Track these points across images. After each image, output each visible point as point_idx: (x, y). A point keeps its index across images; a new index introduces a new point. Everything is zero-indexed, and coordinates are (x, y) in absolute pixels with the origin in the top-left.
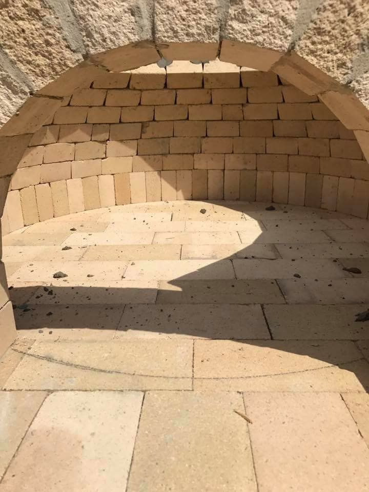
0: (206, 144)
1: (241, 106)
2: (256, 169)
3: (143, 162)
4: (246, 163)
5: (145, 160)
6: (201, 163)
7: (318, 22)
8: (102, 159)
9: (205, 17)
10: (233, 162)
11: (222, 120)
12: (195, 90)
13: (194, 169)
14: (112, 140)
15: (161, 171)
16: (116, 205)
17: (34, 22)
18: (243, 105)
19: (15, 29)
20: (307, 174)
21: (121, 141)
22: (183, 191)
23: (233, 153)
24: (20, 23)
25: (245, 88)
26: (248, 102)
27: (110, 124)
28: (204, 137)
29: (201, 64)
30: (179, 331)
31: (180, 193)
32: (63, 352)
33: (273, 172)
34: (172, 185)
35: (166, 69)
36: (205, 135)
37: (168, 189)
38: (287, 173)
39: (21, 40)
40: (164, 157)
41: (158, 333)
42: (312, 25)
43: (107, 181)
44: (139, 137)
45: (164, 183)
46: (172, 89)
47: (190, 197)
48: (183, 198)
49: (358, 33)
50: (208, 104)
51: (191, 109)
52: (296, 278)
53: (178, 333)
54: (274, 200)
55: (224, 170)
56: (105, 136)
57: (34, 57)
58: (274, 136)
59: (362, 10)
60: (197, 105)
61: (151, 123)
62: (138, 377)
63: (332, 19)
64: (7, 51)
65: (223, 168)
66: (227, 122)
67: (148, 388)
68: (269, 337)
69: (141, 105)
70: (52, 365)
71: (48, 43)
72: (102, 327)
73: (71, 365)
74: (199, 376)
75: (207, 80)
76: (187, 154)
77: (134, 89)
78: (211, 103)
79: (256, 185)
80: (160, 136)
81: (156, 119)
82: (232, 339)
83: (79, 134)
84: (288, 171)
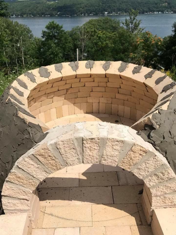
0: (92, 94)
1: (106, 83)
2: (112, 103)
3: (67, 101)
4: (108, 101)
5: (68, 101)
6: (90, 100)
7: (123, 161)
8: (51, 103)
9: (96, 160)
10: (102, 100)
11: (98, 86)
12: (87, 78)
13: (87, 102)
14: (55, 96)
15: (74, 104)
16: (57, 118)
17: (53, 161)
18: (106, 82)
19: (48, 162)
20: (131, 108)
21: (59, 96)
22: (83, 110)
23: (102, 97)
24: (49, 161)
25: (107, 77)
26: (108, 81)
27: (54, 92)
28: (91, 92)
29: (90, 69)
30: (87, 201)
31: (82, 111)
32: (55, 211)
33: (118, 105)
34: (78, 108)
35: (76, 71)
36: (92, 91)
37: (77, 110)
38: (123, 106)
39: (50, 164)
40: (75, 99)
41: (81, 202)
42: (122, 161)
43: (54, 111)
44: (65, 93)
45: (76, 108)
46: (78, 78)
47: (86, 112)
48: (83, 113)
49: (133, 163)
50: (92, 81)
51: (86, 83)
52: (123, 170)
53: (87, 202)
54: (119, 115)
55: (99, 103)
56: (52, 96)
57: (53, 167)
58: (118, 93)
59: (134, 159)
60: (88, 82)
61: (70, 89)
62: (78, 221)
63: (127, 160)
64: (46, 166)
65: (99, 102)
66: (100, 87)
67: (81, 226)
68: (113, 203)
69: (67, 84)
70: (53, 217)
71: (56, 165)
72: (64, 199)
73: (59, 217)
74: (93, 221)
75: (92, 75)
76: (84, 97)
77: (64, 80)
78: (94, 81)
79: (111, 109)
80: (74, 92)
81: (72, 87)
82: (103, 204)
83: (43, 98)
84: (124, 105)
